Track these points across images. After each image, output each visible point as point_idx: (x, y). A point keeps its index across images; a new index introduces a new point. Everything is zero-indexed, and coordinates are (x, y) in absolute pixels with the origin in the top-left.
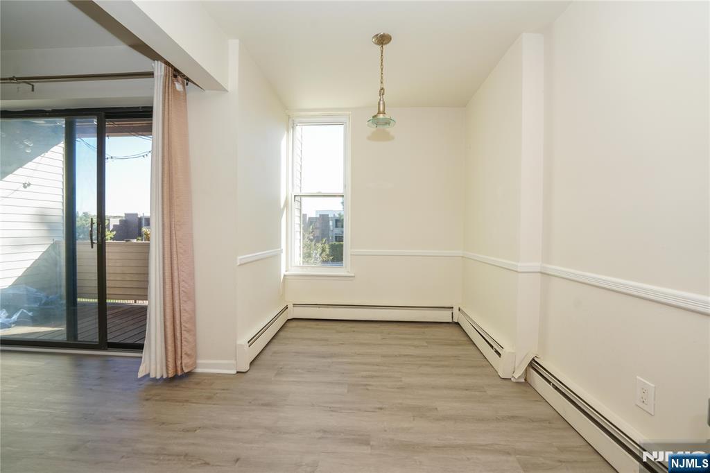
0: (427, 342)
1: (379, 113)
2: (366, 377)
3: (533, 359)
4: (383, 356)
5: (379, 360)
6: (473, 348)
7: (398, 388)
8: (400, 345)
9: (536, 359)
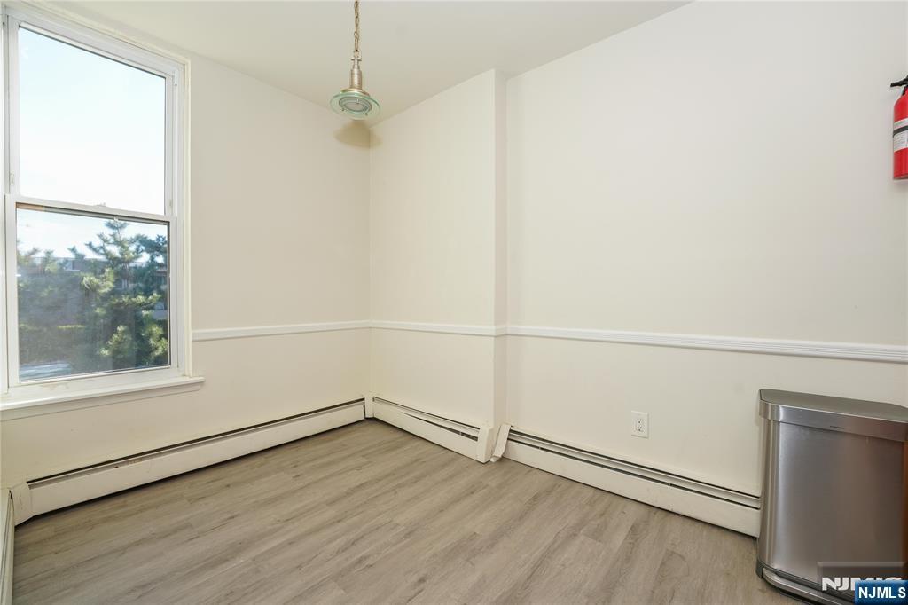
0: (363, 456)
1: (352, 86)
2: (344, 549)
3: (511, 431)
4: (331, 503)
5: (330, 513)
6: (419, 442)
7: (406, 537)
8: (331, 476)
9: (512, 429)
